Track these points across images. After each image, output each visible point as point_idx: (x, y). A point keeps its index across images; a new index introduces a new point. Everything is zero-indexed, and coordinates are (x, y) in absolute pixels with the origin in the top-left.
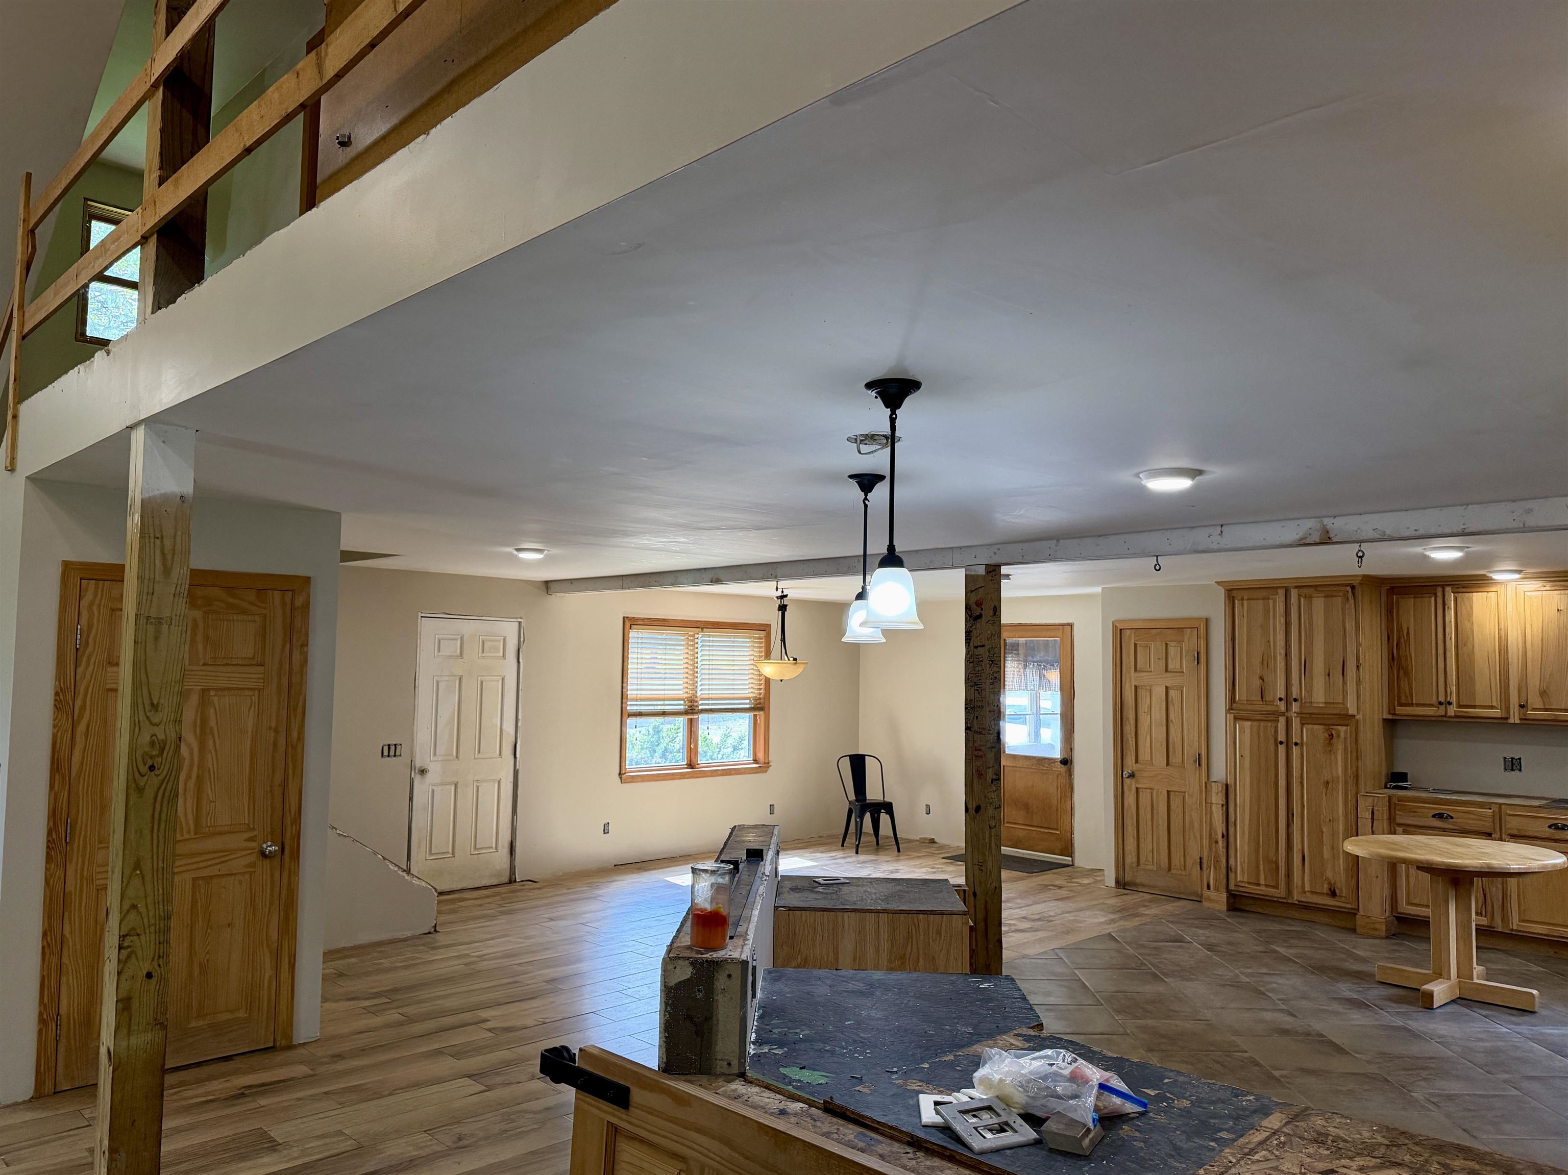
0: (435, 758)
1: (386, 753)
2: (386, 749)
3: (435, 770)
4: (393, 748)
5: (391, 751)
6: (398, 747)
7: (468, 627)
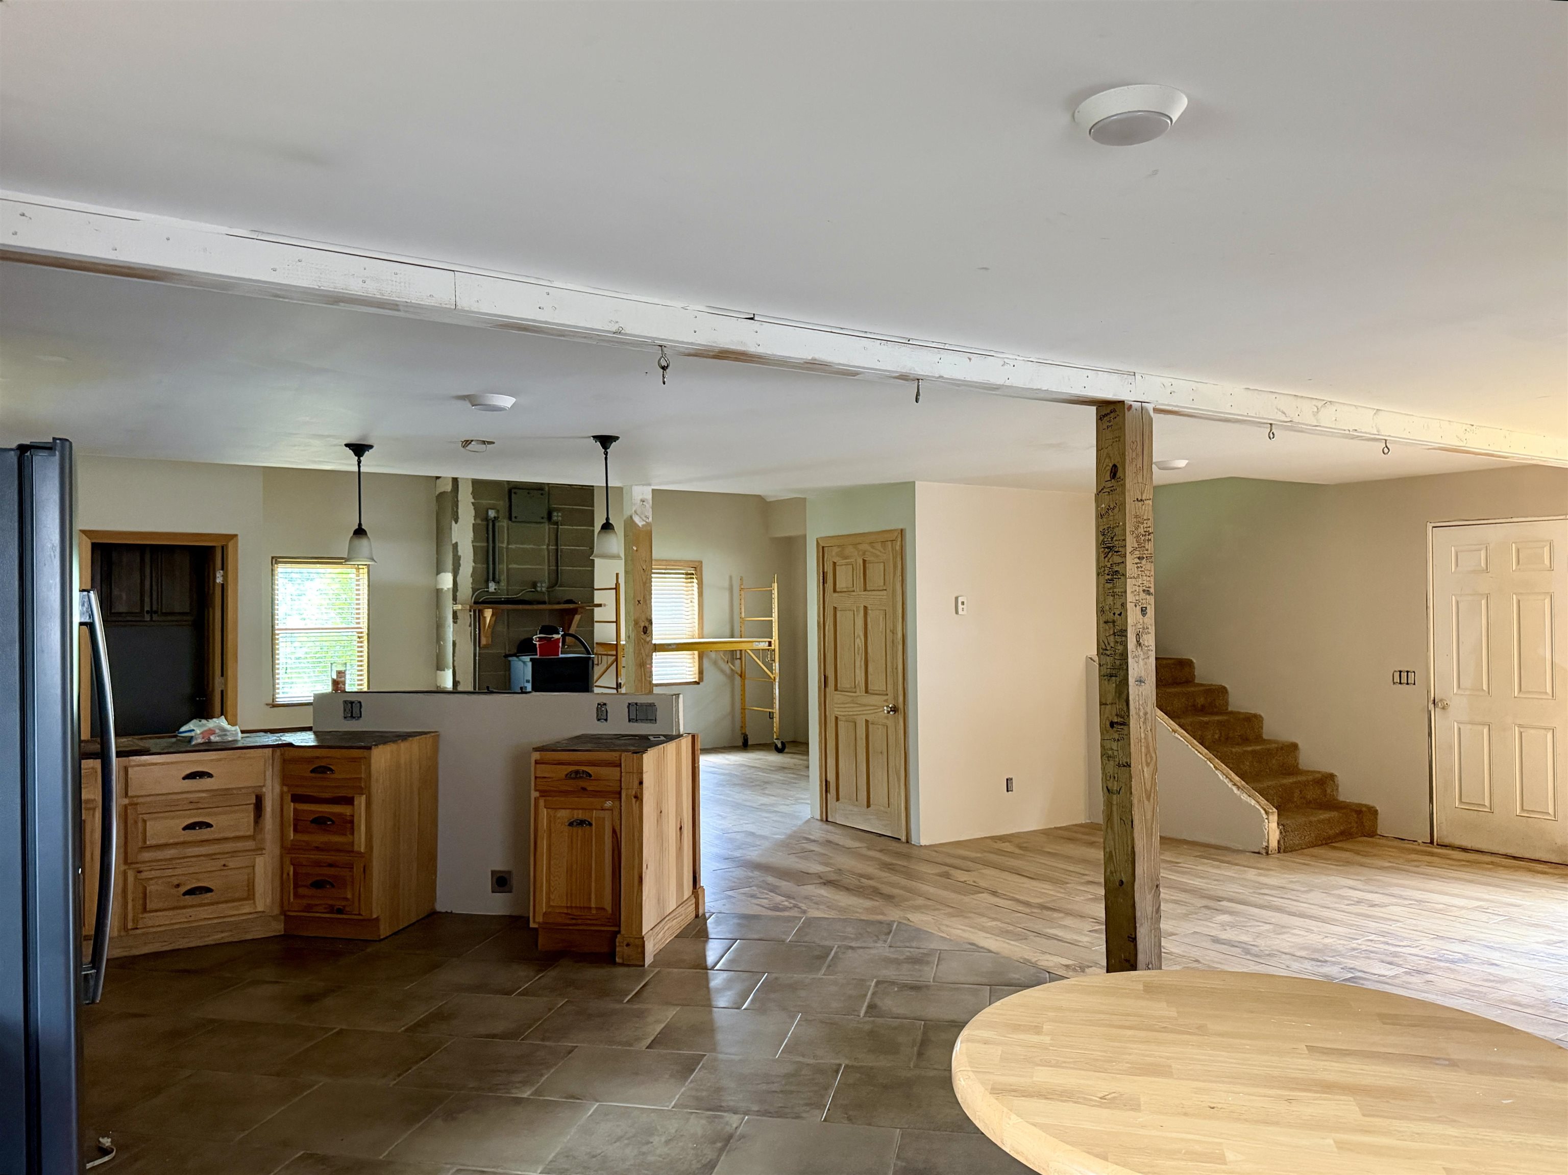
0: (1460, 692)
1: (1397, 679)
2: (1397, 675)
3: (1459, 705)
4: (1404, 675)
5: (1403, 678)
6: (1411, 675)
7: (1494, 533)
